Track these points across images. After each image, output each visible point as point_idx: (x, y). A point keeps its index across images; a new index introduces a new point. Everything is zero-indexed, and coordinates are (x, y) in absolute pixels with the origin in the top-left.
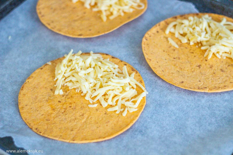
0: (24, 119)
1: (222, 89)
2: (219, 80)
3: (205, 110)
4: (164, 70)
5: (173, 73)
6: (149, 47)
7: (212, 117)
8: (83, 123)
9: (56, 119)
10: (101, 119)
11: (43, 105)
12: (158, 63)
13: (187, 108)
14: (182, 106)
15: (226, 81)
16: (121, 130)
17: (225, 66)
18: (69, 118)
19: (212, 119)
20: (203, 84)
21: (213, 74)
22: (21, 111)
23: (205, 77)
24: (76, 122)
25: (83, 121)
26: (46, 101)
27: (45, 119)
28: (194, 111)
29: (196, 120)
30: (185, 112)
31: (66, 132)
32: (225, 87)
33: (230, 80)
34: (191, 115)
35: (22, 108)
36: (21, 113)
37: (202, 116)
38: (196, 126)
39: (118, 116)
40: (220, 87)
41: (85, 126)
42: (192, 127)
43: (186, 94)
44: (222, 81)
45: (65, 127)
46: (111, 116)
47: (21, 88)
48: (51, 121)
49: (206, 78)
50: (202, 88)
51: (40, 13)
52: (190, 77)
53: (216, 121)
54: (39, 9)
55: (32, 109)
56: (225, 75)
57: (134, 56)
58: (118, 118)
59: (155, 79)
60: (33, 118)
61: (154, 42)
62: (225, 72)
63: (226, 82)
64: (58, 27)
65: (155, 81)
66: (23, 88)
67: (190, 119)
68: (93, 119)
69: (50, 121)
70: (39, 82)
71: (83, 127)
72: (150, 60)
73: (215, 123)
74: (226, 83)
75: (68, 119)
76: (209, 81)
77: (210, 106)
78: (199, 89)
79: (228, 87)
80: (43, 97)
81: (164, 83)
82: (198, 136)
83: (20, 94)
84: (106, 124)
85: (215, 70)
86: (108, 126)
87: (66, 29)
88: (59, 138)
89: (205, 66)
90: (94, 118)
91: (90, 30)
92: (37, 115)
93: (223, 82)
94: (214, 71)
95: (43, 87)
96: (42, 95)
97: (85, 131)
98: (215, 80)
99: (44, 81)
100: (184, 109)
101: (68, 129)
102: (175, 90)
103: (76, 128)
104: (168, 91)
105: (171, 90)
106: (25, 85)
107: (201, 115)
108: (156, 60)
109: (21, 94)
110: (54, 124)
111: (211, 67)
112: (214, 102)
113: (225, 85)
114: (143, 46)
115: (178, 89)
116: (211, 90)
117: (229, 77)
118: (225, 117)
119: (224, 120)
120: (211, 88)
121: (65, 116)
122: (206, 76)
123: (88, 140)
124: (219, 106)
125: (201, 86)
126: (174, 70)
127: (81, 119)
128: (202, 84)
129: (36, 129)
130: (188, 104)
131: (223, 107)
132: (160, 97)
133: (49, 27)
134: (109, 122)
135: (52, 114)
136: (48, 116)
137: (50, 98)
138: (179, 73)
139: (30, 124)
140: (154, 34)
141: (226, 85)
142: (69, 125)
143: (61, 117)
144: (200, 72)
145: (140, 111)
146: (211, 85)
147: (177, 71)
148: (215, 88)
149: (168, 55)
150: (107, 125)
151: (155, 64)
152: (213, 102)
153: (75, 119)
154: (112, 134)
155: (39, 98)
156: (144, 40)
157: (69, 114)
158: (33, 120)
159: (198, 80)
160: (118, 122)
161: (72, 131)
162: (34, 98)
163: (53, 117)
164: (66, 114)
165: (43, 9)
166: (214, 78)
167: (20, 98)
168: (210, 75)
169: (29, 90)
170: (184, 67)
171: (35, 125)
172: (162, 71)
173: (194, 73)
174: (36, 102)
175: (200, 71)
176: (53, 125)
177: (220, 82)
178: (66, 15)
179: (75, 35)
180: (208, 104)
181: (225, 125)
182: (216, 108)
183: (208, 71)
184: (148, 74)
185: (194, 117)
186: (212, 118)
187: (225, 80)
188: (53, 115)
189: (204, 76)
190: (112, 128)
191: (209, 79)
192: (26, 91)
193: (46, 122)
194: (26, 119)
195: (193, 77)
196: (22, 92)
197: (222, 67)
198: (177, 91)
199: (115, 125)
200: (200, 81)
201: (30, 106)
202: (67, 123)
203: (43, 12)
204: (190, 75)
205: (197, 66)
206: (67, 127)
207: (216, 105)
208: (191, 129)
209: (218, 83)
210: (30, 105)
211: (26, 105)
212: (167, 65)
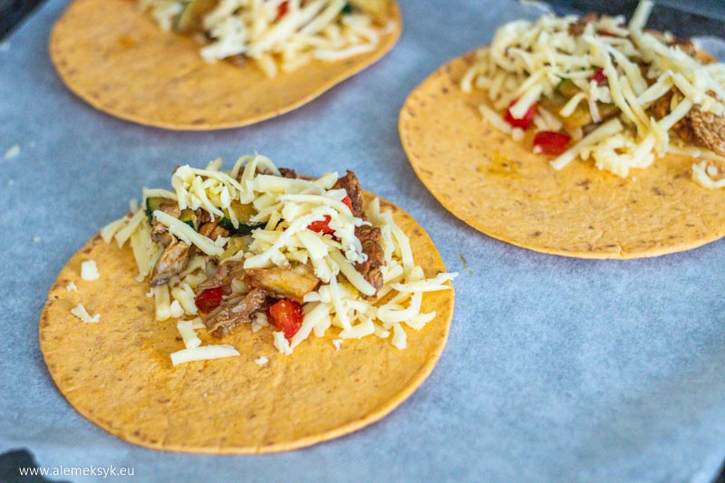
0: (85, 413)
1: (662, 245)
2: (651, 220)
3: (630, 315)
4: (475, 202)
5: (503, 210)
6: (421, 135)
7: (654, 334)
8: (278, 388)
9: (187, 394)
10: (330, 366)
11: (131, 360)
12: (453, 182)
13: (571, 315)
14: (555, 310)
15: (674, 221)
16: (407, 385)
17: (665, 178)
18: (226, 381)
19: (656, 341)
20: (604, 233)
21: (630, 205)
22: (65, 390)
23: (607, 216)
24: (256, 389)
25: (276, 382)
26: (137, 345)
27: (153, 398)
28: (596, 322)
29: (605, 349)
30: (567, 328)
31: (235, 425)
32: (671, 241)
33: (684, 219)
34: (590, 335)
35: (67, 379)
36: (68, 397)
37: (624, 333)
38: (608, 366)
39: (380, 346)
40: (655, 242)
41: (287, 396)
42: (598, 371)
43: (564, 272)
44: (661, 223)
45: (226, 413)
46: (360, 350)
47: (42, 321)
48: (175, 402)
49: (611, 217)
50: (600, 249)
51: (64, 63)
52: (560, 216)
53: (669, 344)
54: (59, 52)
55: (100, 378)
56: (667, 205)
57: (380, 170)
58: (383, 351)
59: (457, 236)
60: (114, 405)
61: (437, 122)
62: (667, 197)
63: (671, 225)
64: (124, 104)
65: (459, 241)
66: (45, 318)
67: (586, 346)
68: (305, 371)
69: (169, 404)
70: (93, 293)
71: (282, 399)
72: (430, 173)
73: (668, 350)
74: (672, 228)
75: (227, 387)
76: (620, 224)
77: (642, 300)
78: (590, 249)
79: (681, 238)
80: (123, 335)
81: (489, 244)
82: (622, 395)
83: (44, 338)
84: (353, 378)
85: (636, 192)
86: (361, 382)
87: (152, 107)
88: (221, 447)
89: (603, 182)
90: (306, 366)
91: (229, 106)
92: (122, 394)
93: (664, 226)
94: (631, 195)
95: (111, 307)
96: (118, 331)
97: (294, 412)
98: (639, 220)
99: (108, 286)
100: (563, 318)
101: (237, 414)
102: (526, 263)
103: (263, 408)
104: (506, 268)
105: (514, 264)
106: (50, 309)
107: (619, 331)
108: (449, 174)
109: (47, 339)
110: (187, 408)
111: (621, 185)
112: (653, 290)
113: (670, 233)
114: (404, 133)
115: (536, 257)
116: (629, 252)
117: (681, 210)
118: (695, 331)
119: (694, 338)
120: (628, 245)
121: (214, 379)
122: (609, 212)
123: (315, 433)
124: (670, 300)
125: (596, 243)
126: (508, 199)
127: (266, 378)
128: (598, 237)
129: (137, 434)
130: (571, 302)
131: (684, 301)
132: (482, 287)
133: (98, 104)
134: (358, 369)
135: (167, 380)
136: (159, 388)
137: (145, 335)
138: (524, 209)
139: (109, 423)
140: (434, 97)
141: (674, 233)
142: (237, 402)
143: (200, 384)
144: (590, 202)
145: (445, 320)
146: (628, 237)
147: (517, 201)
148: (642, 244)
149: (485, 155)
150: (357, 380)
151: (447, 185)
152: (651, 287)
153: (249, 381)
154: (382, 403)
155: (109, 343)
156: (404, 115)
157: (224, 372)
158: (114, 409)
159: (584, 225)
160: (386, 363)
161: (254, 419)
162: (96, 345)
163: (177, 389)
164: (214, 373)
165: (72, 50)
166: (635, 215)
167: (47, 350)
168: (622, 207)
169: (70, 323)
170: (536, 190)
171: (125, 423)
172: (470, 206)
173: (571, 206)
174: (103, 354)
175: (590, 198)
176: (184, 413)
177: (654, 226)
178: (147, 64)
179: (183, 123)
180: (635, 294)
181: (699, 354)
182: (662, 305)
183: (614, 196)
184: (432, 223)
185: (599, 340)
186: (654, 338)
187: (668, 220)
188: (172, 384)
189: (601, 212)
190: (376, 386)
191: (619, 219)
192: (61, 326)
193: (160, 407)
194: (91, 411)
195: (570, 218)
196: (50, 332)
197: (656, 182)
198: (533, 265)
199: (381, 373)
200: (591, 227)
201: (90, 369)
202: (227, 398)
203: (72, 61)
204: (559, 212)
205: (578, 185)
206: (232, 410)
207: (662, 298)
208: (594, 375)
209: (649, 229)
210: (88, 367)
211: (77, 370)
212: (483, 186)
